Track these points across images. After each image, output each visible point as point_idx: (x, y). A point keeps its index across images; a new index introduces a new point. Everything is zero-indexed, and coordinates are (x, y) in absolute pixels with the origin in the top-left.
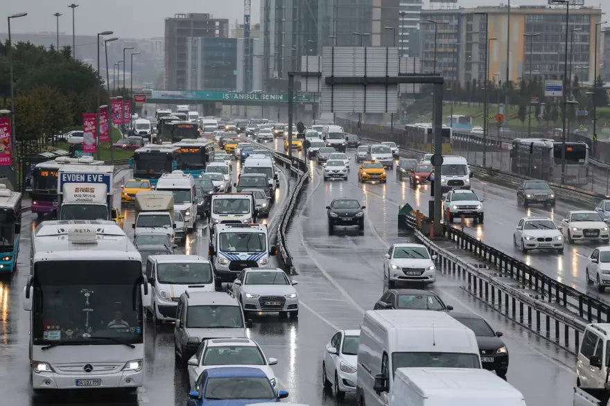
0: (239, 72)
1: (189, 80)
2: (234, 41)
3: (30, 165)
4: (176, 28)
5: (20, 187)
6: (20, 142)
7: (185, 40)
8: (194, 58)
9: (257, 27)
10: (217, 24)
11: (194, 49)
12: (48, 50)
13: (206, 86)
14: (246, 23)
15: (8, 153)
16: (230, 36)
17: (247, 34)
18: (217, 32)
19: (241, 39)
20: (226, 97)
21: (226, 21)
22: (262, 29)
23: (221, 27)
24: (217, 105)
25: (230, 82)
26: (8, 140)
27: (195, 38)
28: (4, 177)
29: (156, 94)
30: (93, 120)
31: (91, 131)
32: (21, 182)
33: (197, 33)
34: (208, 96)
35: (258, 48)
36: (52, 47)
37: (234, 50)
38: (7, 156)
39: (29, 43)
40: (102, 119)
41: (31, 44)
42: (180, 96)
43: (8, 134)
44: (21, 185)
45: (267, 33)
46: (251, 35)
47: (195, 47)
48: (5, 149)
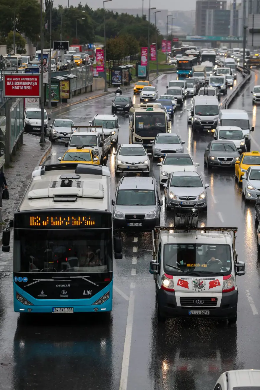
0: (231, 27)
1: (207, 31)
2: (229, 11)
3: (114, 72)
4: (201, 5)
5: (109, 82)
6: (113, 61)
7: (205, 11)
8: (210, 20)
9: (240, 4)
10: (221, 3)
11: (210, 15)
12: (135, 16)
13: (215, 33)
14: (234, 2)
15: (102, 66)
16: (227, 9)
17: (235, 8)
18: (221, 7)
19: (232, 10)
20: (222, 39)
21: (226, 2)
22: (242, 5)
23: (223, 5)
24: (218, 43)
25: (226, 32)
26: (103, 60)
27: (210, 10)
28: (102, 77)
29: (188, 38)
30: (146, 50)
31: (145, 55)
32: (110, 80)
33: (211, 8)
34: (214, 38)
35: (241, 15)
36: (137, 15)
37: (229, 16)
38: (102, 67)
39: (126, 14)
40: (153, 50)
41: (127, 14)
42: (200, 39)
43: (102, 57)
44: (110, 81)
45: (245, 7)
46: (237, 9)
47: (210, 14)
48: (101, 64)
